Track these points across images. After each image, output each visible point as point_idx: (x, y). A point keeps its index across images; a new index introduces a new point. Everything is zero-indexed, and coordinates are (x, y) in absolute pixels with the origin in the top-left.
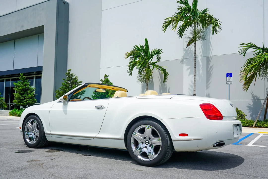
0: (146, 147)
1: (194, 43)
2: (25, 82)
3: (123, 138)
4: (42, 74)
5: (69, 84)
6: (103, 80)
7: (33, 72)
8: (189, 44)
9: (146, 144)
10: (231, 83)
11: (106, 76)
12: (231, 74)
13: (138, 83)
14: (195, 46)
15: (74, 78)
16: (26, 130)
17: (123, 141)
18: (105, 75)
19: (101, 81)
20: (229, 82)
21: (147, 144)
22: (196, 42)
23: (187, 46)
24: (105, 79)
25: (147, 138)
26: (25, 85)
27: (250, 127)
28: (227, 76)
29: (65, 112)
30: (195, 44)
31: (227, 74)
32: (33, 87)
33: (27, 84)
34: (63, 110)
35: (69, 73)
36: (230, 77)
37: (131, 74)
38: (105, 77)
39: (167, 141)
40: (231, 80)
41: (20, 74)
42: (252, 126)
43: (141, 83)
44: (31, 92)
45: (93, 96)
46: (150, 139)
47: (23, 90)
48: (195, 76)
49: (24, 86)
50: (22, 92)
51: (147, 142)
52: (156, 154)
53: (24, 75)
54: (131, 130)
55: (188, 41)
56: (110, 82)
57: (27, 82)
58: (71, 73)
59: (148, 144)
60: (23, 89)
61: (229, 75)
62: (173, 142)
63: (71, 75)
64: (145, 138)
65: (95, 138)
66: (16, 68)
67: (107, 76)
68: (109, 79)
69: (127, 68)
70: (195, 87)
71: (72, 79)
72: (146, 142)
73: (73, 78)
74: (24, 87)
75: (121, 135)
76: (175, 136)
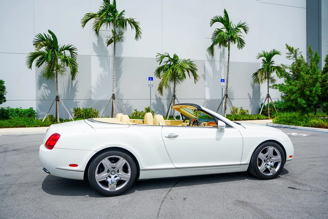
8: (109, 43)
10: (152, 86)
14: (115, 46)
20: (151, 84)
22: (115, 43)
23: (107, 46)
28: (149, 80)
31: (149, 78)
37: (30, 67)
40: (152, 84)
55: (108, 41)
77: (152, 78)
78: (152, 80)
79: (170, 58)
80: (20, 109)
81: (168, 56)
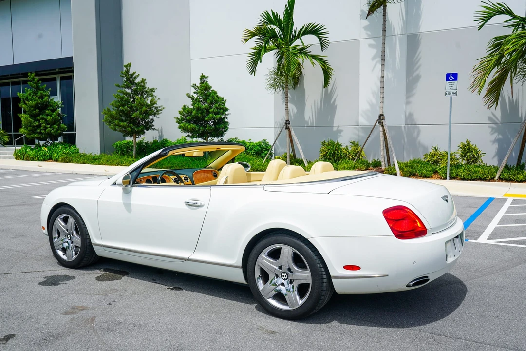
0: (283, 284)
1: (382, 7)
2: (40, 92)
3: (240, 264)
4: (72, 71)
5: (129, 94)
6: (198, 85)
7: (55, 70)
8: (372, 10)
9: (284, 278)
10: (455, 93)
11: (203, 77)
12: (456, 74)
13: (269, 91)
14: (385, 14)
15: (139, 83)
16: (55, 235)
17: (241, 270)
18: (201, 75)
19: (194, 87)
20: (452, 90)
21: (285, 280)
22: (386, 6)
23: (368, 15)
24: (201, 83)
25: (285, 269)
26: (41, 97)
27: (489, 181)
28: (447, 80)
29: (128, 206)
30: (385, 10)
31: (448, 75)
32: (57, 99)
33: (45, 95)
34: (123, 203)
35: (128, 72)
36: (453, 80)
37: (253, 72)
38: (201, 80)
39: (322, 277)
40: (454, 88)
41: (29, 74)
42: (492, 179)
43: (273, 91)
44: (53, 111)
45: (179, 118)
46: (289, 269)
47: (36, 107)
48: (383, 77)
49: (39, 98)
50: (35, 110)
51: (286, 274)
52: (301, 297)
53: (37, 75)
54: (254, 251)
56: (211, 89)
57: (43, 90)
58: (131, 72)
59: (286, 278)
60: (37, 104)
61: (451, 77)
62: (333, 280)
63: (132, 75)
64: (280, 267)
65: (188, 260)
66: (18, 61)
67: (206, 78)
68: (210, 84)
69: (246, 59)
70: (383, 99)
71: (133, 83)
72: (283, 274)
73: (137, 81)
74: (40, 101)
75: (237, 260)
76: (336, 269)
77: (455, 76)
78: (456, 79)
79: (515, 17)
80: (249, 142)
81: (509, 12)
